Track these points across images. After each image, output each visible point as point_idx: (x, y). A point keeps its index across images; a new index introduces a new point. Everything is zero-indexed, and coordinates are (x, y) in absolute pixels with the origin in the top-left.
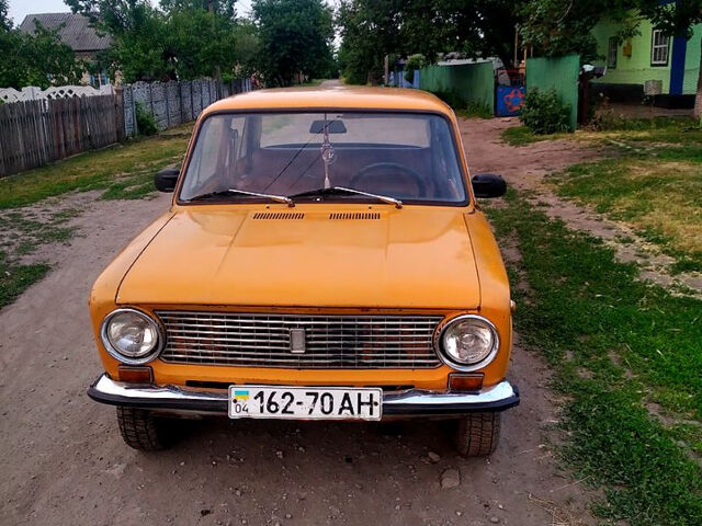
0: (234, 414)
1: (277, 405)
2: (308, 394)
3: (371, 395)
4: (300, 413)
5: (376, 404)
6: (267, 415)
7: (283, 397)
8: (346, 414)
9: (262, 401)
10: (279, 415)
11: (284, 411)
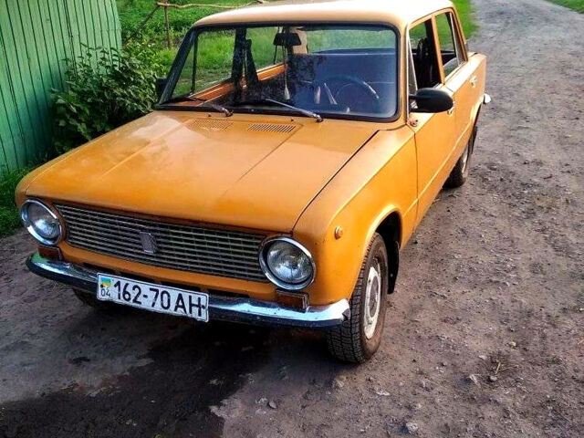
0: (101, 296)
1: (129, 295)
2: (151, 289)
3: (199, 299)
4: (146, 304)
5: (204, 307)
6: (122, 301)
7: (134, 289)
8: (180, 312)
9: (119, 290)
10: (131, 303)
11: (135, 301)
